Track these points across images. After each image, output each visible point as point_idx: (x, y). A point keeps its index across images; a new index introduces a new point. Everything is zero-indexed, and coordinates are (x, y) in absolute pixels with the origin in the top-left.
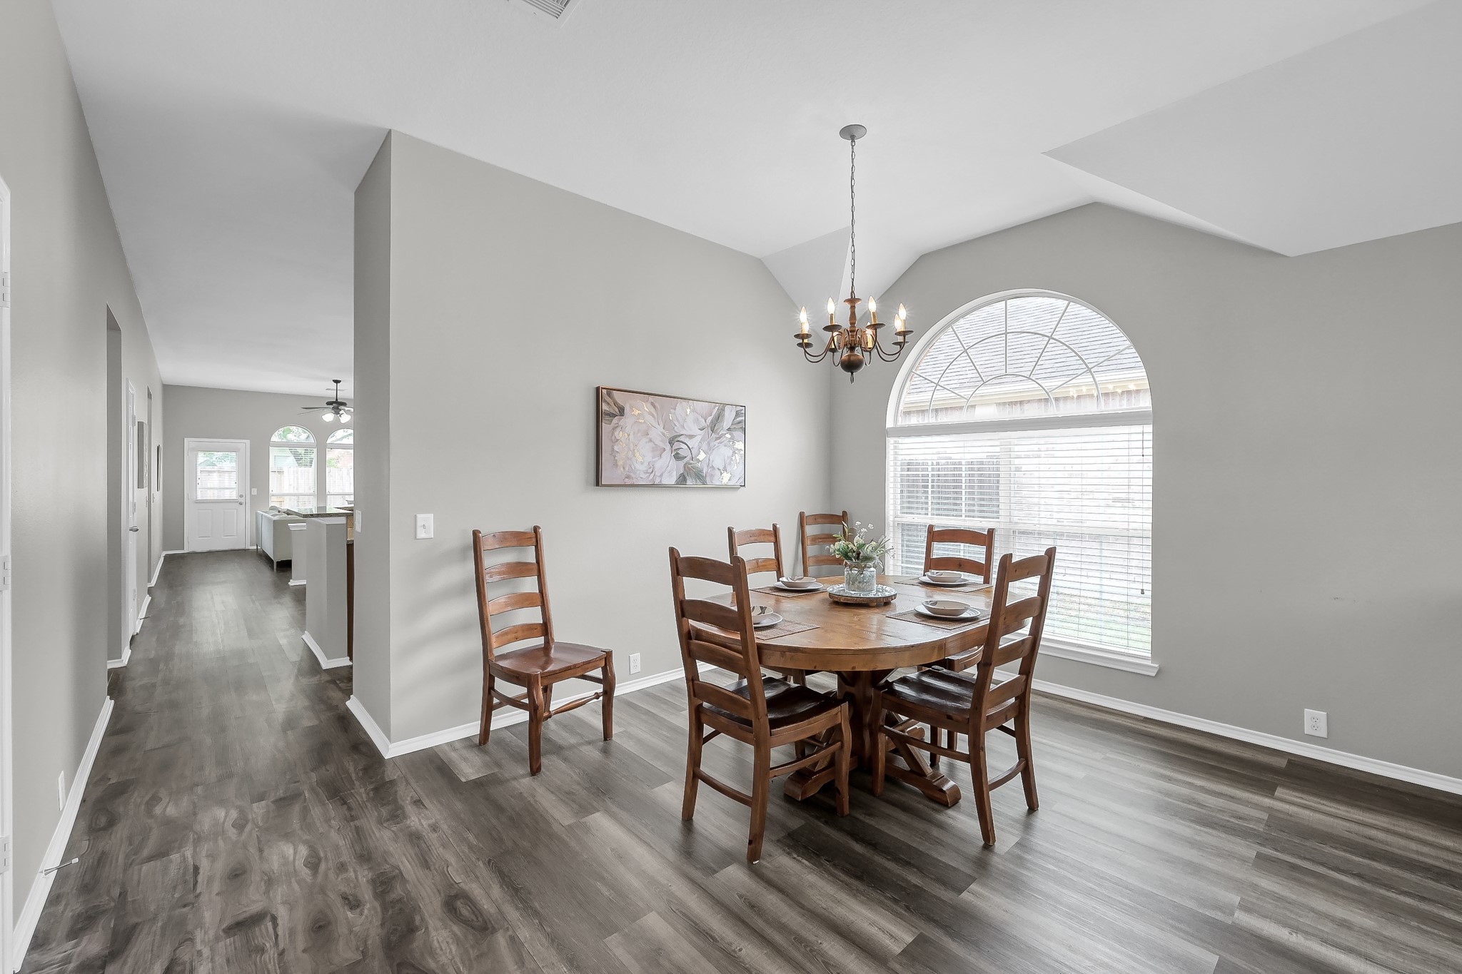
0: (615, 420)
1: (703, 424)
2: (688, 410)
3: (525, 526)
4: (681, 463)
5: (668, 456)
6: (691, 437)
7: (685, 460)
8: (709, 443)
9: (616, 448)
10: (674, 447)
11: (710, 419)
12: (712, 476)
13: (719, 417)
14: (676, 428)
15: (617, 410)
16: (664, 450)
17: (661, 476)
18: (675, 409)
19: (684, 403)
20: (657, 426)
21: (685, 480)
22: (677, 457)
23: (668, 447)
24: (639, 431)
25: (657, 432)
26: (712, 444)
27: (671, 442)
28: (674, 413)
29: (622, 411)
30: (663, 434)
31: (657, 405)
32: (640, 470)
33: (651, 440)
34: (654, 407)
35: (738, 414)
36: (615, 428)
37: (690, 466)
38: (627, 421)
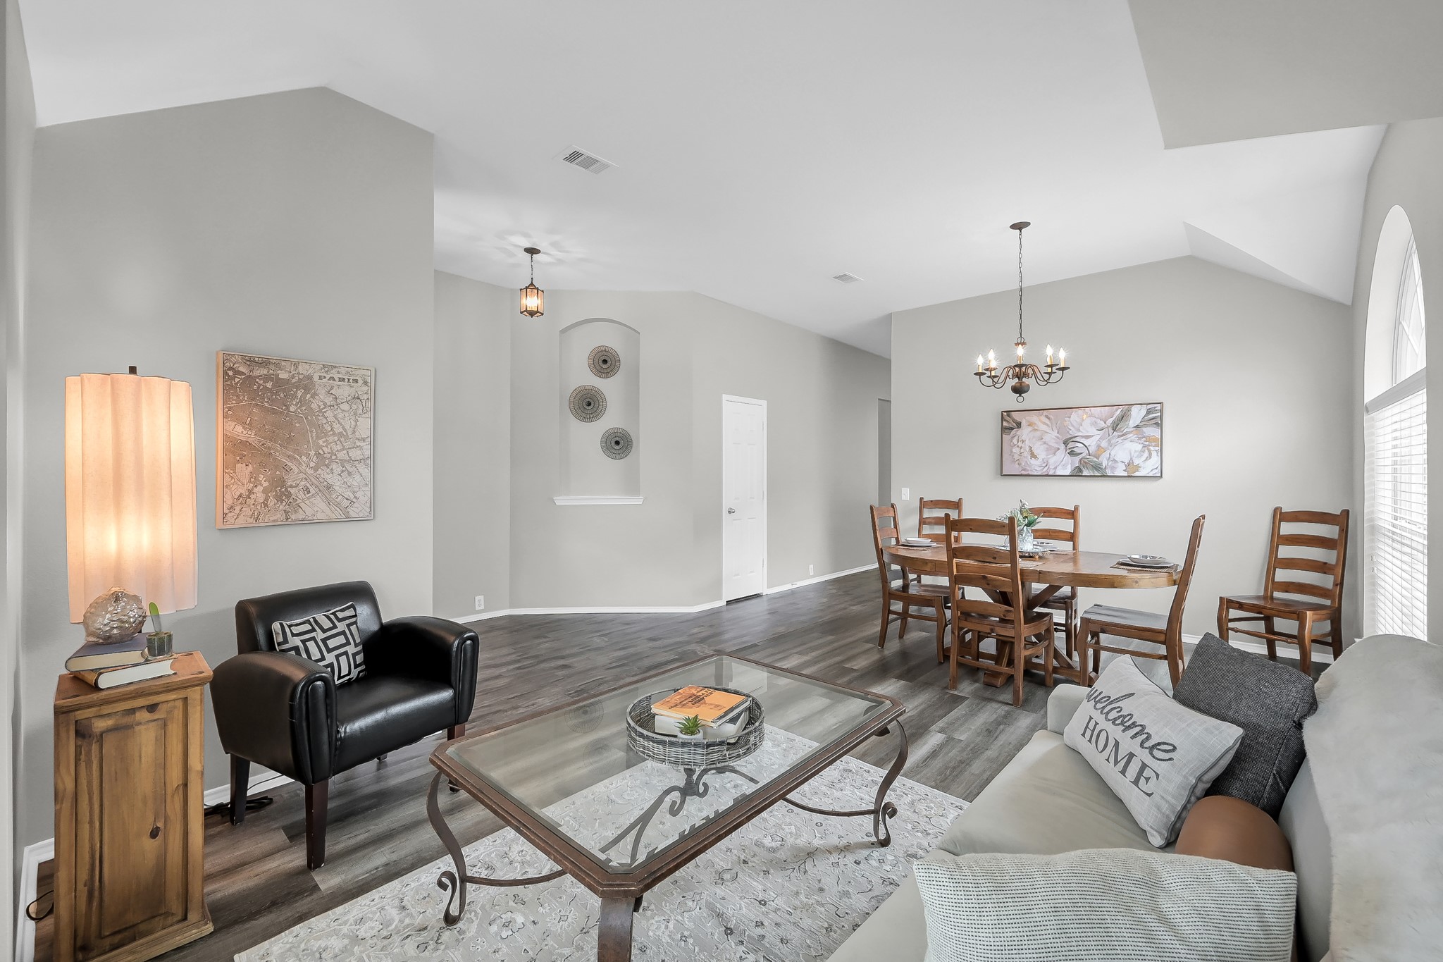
0: (1013, 432)
1: (1102, 424)
2: (1085, 417)
3: (955, 499)
4: (1077, 459)
5: (1062, 454)
6: (1088, 437)
7: (1081, 456)
8: (1109, 441)
9: (1014, 450)
10: (1069, 447)
11: (1111, 420)
12: (1113, 468)
13: (1122, 418)
14: (1070, 432)
15: (1015, 425)
16: (1059, 449)
17: (1055, 468)
18: (1070, 417)
19: (1080, 412)
20: (1051, 432)
21: (1081, 471)
22: (1072, 453)
23: (1063, 446)
24: (1034, 437)
25: (1052, 437)
26: (1113, 441)
27: (1066, 443)
28: (1069, 421)
29: (1019, 425)
30: (1058, 438)
31: (1051, 417)
32: (1035, 466)
33: (1045, 443)
34: (1049, 418)
35: (1149, 412)
36: (1013, 437)
37: (1086, 460)
38: (1025, 432)
